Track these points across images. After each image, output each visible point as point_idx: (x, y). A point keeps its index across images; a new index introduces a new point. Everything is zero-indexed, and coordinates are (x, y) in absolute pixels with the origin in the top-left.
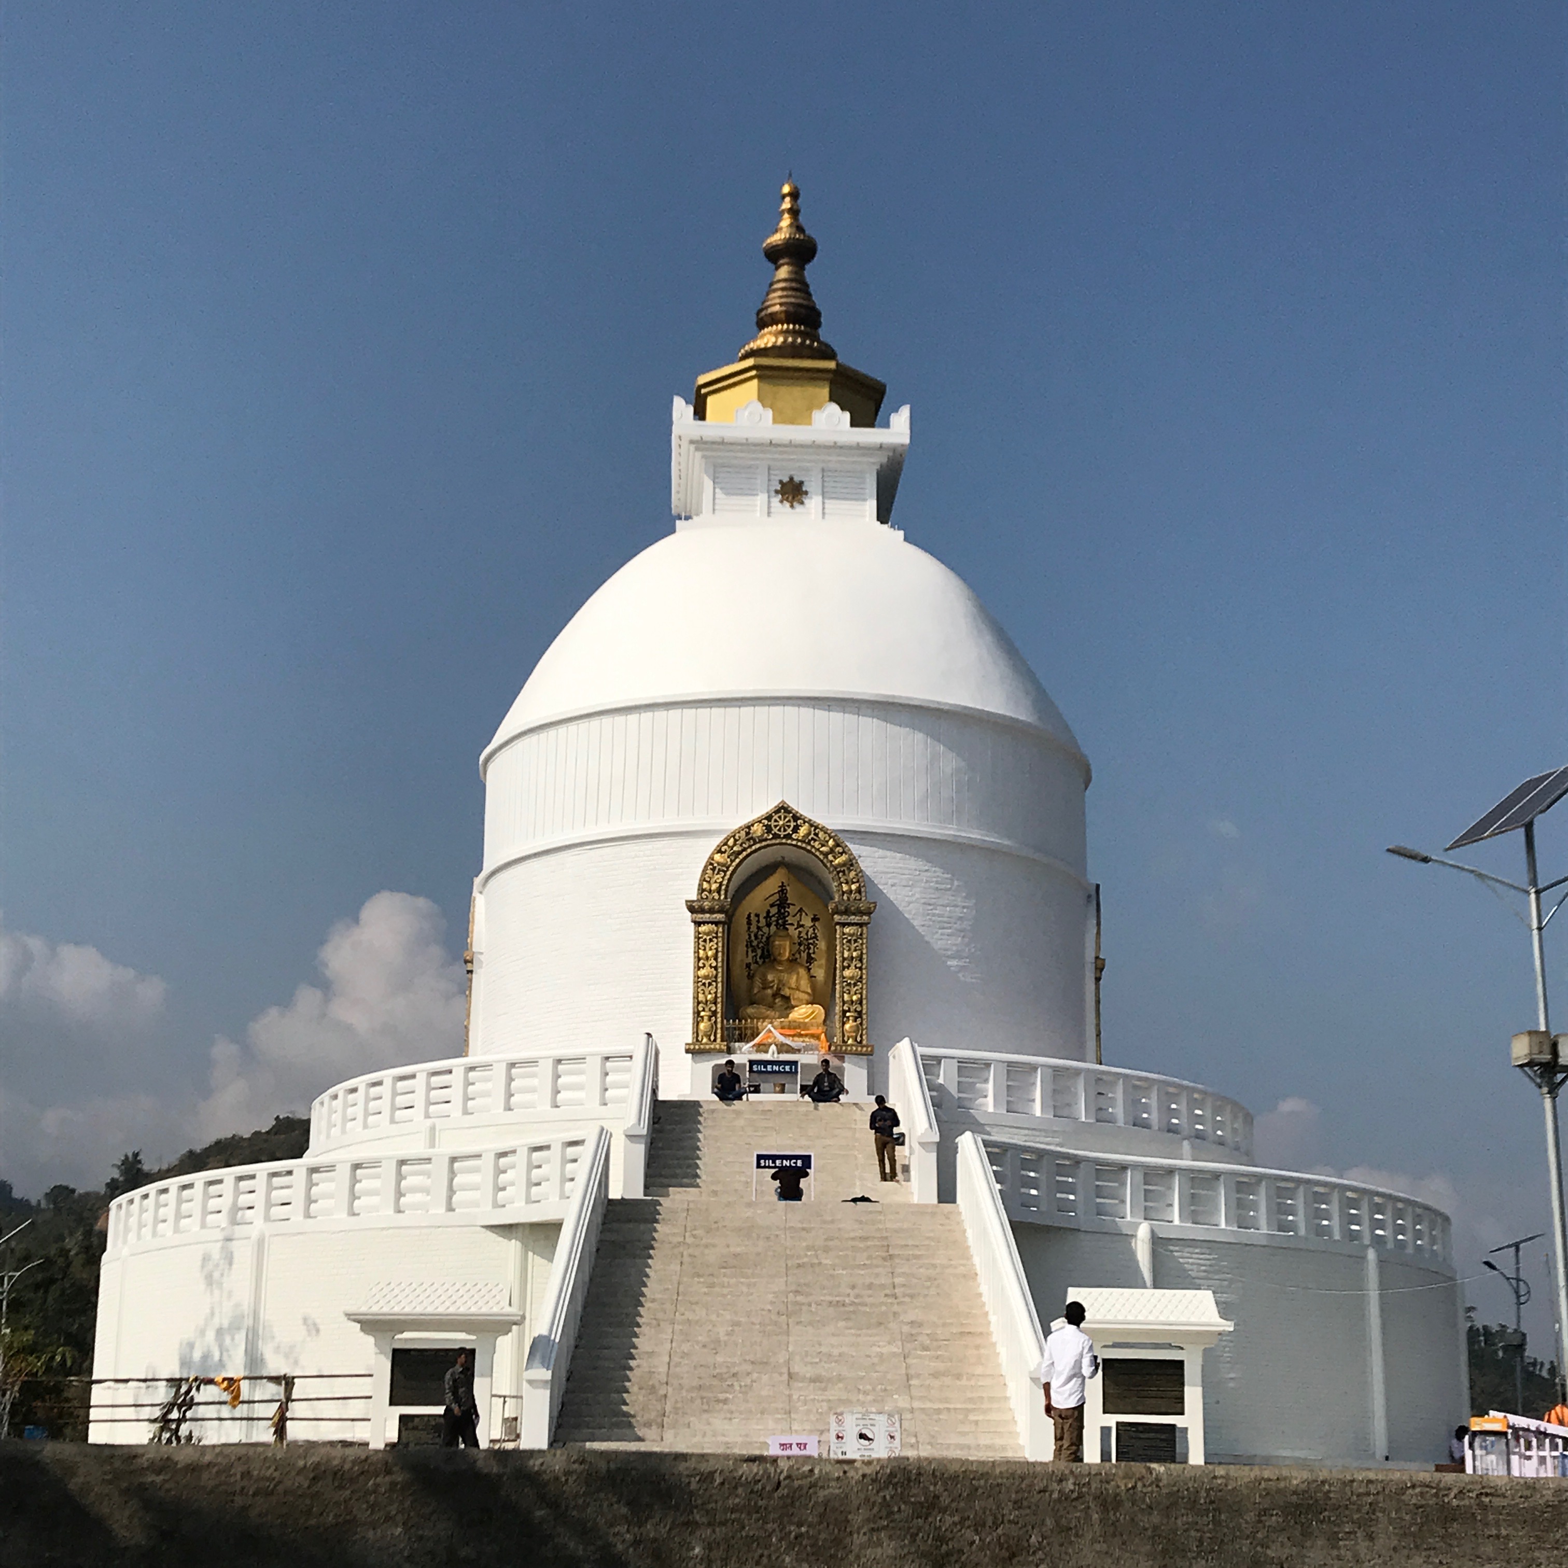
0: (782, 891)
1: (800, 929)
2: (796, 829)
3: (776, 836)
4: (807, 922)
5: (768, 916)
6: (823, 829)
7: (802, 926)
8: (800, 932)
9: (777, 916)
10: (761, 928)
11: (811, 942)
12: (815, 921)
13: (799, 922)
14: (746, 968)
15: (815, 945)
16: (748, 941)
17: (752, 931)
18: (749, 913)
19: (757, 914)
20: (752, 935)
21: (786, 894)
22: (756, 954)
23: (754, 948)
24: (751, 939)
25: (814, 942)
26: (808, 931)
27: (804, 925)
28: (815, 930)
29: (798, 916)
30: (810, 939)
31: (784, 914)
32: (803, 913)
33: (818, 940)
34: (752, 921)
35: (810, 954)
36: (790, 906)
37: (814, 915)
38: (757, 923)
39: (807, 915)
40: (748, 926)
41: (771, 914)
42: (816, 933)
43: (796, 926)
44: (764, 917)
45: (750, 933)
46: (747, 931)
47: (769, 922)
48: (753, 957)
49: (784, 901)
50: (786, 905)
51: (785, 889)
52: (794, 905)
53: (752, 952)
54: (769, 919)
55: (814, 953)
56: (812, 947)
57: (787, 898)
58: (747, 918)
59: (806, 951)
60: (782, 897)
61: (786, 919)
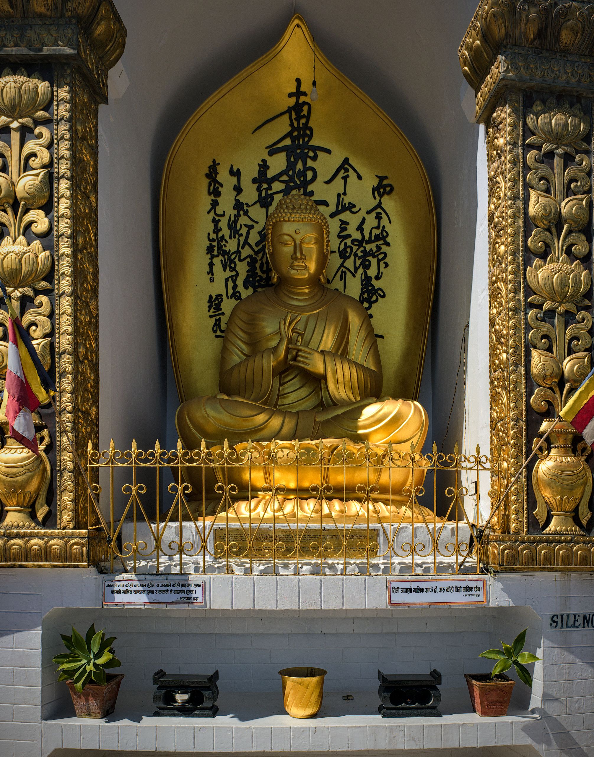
0: (299, 110)
5: (262, 176)
7: (351, 206)
9: (285, 178)
10: (245, 208)
11: (371, 250)
12: (381, 196)
13: (342, 196)
14: (210, 307)
15: (381, 257)
16: (213, 240)
17: (222, 213)
18: (214, 161)
19: (235, 170)
20: (223, 224)
21: (308, 117)
22: (234, 273)
23: (229, 257)
24: (220, 235)
25: (378, 248)
26: (364, 220)
27: (354, 206)
28: (381, 218)
29: (339, 182)
30: (370, 241)
31: (303, 173)
32: (351, 173)
33: (388, 244)
34: (222, 186)
35: (371, 278)
36: (319, 153)
37: (381, 179)
38: (235, 193)
39: (360, 177)
40: (212, 197)
41: (270, 174)
42: (384, 227)
43: (332, 208)
44: (254, 181)
45: (217, 218)
46: (209, 212)
47: (266, 193)
48: (227, 280)
49: (304, 140)
50: (308, 152)
51: (304, 103)
52: (329, 152)
53: (225, 270)
54: (265, 186)
55: (378, 278)
56: (374, 262)
57: (311, 129)
58: (207, 176)
59: (361, 271)
60: (298, 129)
61: (310, 188)
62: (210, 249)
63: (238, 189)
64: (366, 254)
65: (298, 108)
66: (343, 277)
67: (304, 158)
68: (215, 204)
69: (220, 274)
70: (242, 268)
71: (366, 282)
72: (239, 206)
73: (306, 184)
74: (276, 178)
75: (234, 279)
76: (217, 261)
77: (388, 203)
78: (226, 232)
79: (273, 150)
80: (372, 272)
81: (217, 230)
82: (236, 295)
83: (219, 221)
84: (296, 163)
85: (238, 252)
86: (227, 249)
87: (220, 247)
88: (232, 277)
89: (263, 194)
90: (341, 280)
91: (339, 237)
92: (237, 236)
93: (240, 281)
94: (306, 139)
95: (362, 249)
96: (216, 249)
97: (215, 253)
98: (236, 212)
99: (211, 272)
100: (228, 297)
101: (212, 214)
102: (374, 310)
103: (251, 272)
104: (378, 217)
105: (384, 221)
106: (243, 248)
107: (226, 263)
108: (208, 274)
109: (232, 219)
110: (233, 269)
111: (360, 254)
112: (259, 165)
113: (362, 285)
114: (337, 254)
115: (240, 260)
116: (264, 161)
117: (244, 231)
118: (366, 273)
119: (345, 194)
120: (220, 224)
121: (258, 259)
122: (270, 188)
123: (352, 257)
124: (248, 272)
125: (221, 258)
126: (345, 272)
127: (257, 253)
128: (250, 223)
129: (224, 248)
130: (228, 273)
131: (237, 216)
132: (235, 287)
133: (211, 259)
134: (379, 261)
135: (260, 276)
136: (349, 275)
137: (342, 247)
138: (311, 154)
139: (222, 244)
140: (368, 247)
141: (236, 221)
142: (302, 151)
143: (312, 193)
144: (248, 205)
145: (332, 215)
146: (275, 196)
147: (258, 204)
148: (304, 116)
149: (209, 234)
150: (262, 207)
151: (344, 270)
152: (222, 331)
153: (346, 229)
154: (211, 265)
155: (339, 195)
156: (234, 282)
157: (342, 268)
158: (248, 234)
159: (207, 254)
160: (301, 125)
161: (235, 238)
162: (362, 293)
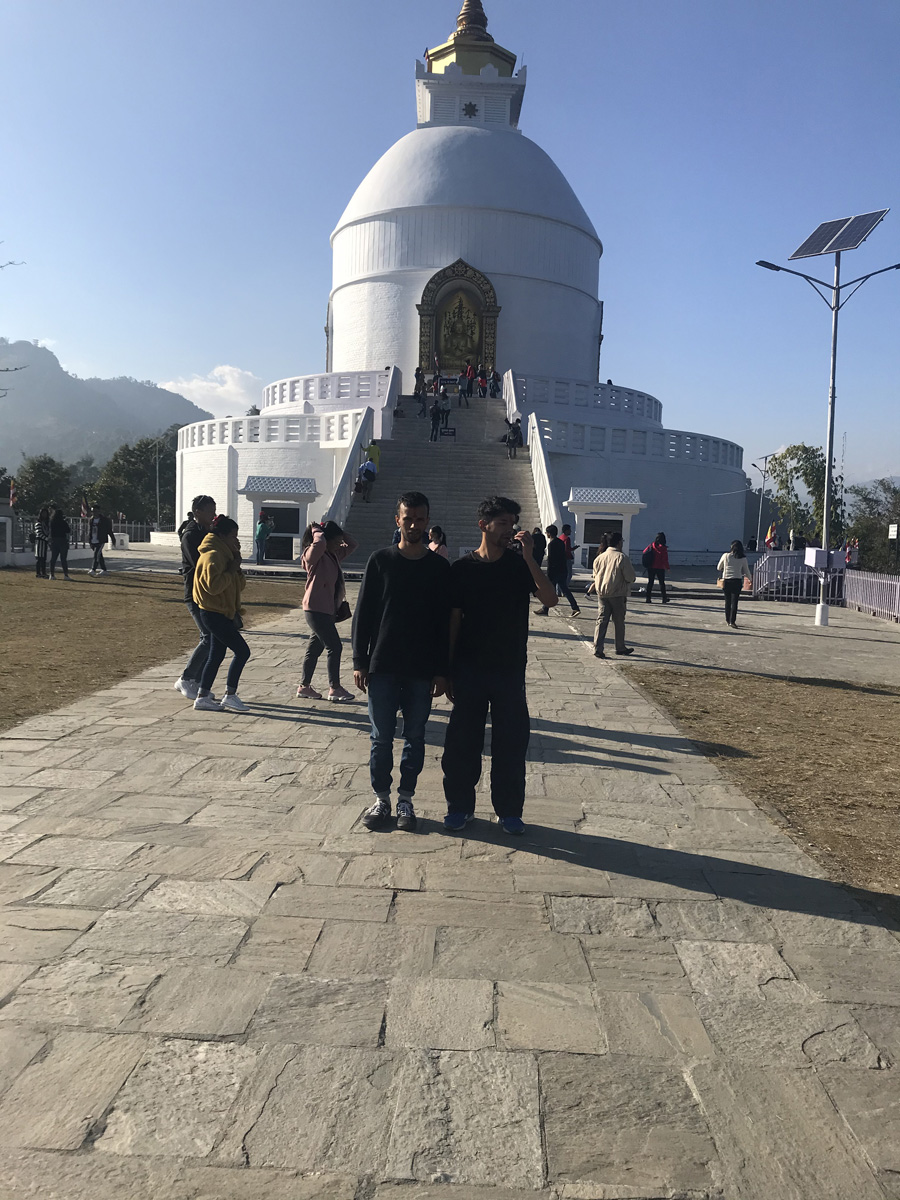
0: (461, 301)
2: (466, 272)
3: (457, 275)
4: (471, 315)
5: (454, 313)
6: (478, 272)
7: (469, 318)
8: (468, 321)
43: (466, 318)
52: (466, 308)
147: (453, 318)
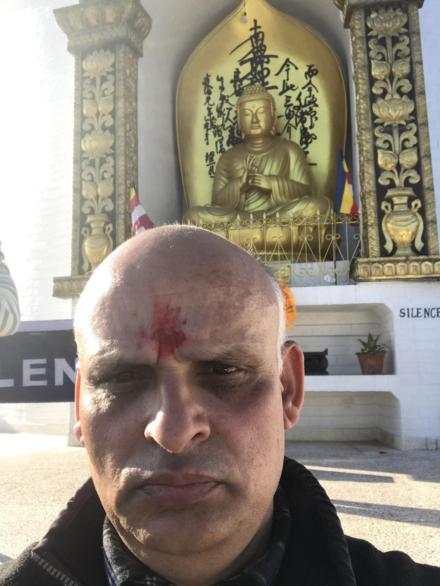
0: (257, 37)
1: (289, 93)
4: (298, 77)
5: (236, 79)
7: (292, 87)
8: (288, 98)
9: (250, 77)
10: (227, 98)
11: (306, 111)
12: (311, 77)
13: (286, 81)
14: (207, 160)
15: (313, 114)
16: (208, 120)
17: (213, 104)
18: (207, 75)
19: (220, 77)
20: (214, 110)
21: (262, 40)
22: (221, 138)
23: (218, 129)
24: (212, 116)
25: (311, 109)
26: (300, 94)
27: (294, 86)
28: (311, 90)
29: (284, 73)
30: (305, 105)
31: (261, 72)
32: (291, 67)
33: (317, 106)
34: (212, 88)
35: (307, 129)
36: (271, 59)
37: (310, 67)
38: (220, 91)
39: (297, 68)
40: (207, 95)
41: (241, 76)
42: (314, 95)
43: (280, 89)
44: (232, 82)
45: (210, 107)
46: (205, 104)
47: (239, 87)
48: (216, 142)
49: (261, 53)
50: (264, 59)
51: (260, 32)
52: (276, 57)
53: (215, 136)
54: (238, 83)
55: (311, 127)
56: (308, 118)
57: (265, 46)
58: (204, 84)
59: (300, 125)
60: (257, 47)
61: (266, 80)
62: (206, 126)
63: (222, 88)
64: (303, 114)
65: (256, 36)
66: (289, 131)
67: (262, 63)
68: (208, 99)
69: (212, 139)
70: (226, 134)
71: (304, 131)
72: (223, 98)
73: (263, 78)
74: (245, 78)
75: (221, 141)
76: (211, 132)
77: (315, 80)
78: (215, 114)
79: (242, 62)
80: (307, 124)
81: (210, 114)
82: (222, 150)
83: (211, 108)
84: (257, 66)
85: (223, 125)
86: (216, 124)
87: (212, 124)
88: (219, 140)
89: (237, 88)
90: (288, 132)
91: (285, 106)
92: (222, 115)
93: (224, 142)
94: (262, 52)
95: (300, 111)
96: (209, 125)
97: (209, 127)
98: (221, 102)
99: (207, 139)
100: (217, 153)
101: (207, 105)
102: (310, 148)
103: (231, 136)
104: (310, 90)
105: (314, 92)
106: (226, 122)
107: (216, 132)
108: (205, 140)
109: (219, 106)
110: (220, 136)
111: (299, 114)
112: (235, 72)
113: (301, 133)
114: (284, 117)
115: (224, 130)
116: (237, 69)
117: (226, 112)
118: (303, 126)
119: (288, 79)
120: (212, 110)
121: (235, 127)
122: (241, 84)
123: (294, 117)
124: (229, 136)
125: (213, 130)
126: (290, 128)
127: (234, 124)
128: (229, 106)
129: (214, 124)
130: (218, 138)
131: (222, 104)
132: (222, 146)
133: (207, 131)
134: (312, 117)
135: (237, 138)
136: (292, 129)
137: (288, 112)
138: (266, 60)
139: (213, 121)
140: (304, 109)
141: (221, 107)
142: (260, 59)
143: (267, 83)
144: (228, 96)
145: (281, 94)
146: (245, 88)
147: (234, 95)
148: (260, 40)
149: (205, 117)
150: (237, 96)
151: (289, 126)
152: (214, 173)
153: (289, 101)
154: (207, 135)
155: (284, 81)
156: (221, 143)
157: (288, 125)
158: (229, 114)
159: (205, 128)
160: (259, 45)
161: (221, 116)
162: (302, 138)
